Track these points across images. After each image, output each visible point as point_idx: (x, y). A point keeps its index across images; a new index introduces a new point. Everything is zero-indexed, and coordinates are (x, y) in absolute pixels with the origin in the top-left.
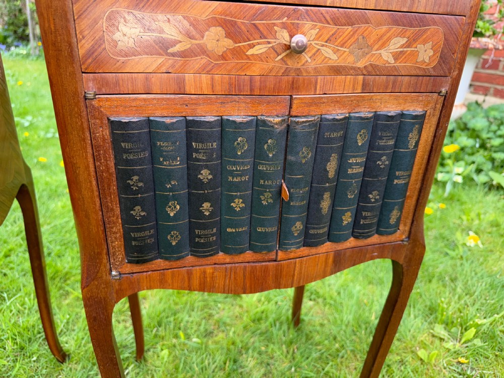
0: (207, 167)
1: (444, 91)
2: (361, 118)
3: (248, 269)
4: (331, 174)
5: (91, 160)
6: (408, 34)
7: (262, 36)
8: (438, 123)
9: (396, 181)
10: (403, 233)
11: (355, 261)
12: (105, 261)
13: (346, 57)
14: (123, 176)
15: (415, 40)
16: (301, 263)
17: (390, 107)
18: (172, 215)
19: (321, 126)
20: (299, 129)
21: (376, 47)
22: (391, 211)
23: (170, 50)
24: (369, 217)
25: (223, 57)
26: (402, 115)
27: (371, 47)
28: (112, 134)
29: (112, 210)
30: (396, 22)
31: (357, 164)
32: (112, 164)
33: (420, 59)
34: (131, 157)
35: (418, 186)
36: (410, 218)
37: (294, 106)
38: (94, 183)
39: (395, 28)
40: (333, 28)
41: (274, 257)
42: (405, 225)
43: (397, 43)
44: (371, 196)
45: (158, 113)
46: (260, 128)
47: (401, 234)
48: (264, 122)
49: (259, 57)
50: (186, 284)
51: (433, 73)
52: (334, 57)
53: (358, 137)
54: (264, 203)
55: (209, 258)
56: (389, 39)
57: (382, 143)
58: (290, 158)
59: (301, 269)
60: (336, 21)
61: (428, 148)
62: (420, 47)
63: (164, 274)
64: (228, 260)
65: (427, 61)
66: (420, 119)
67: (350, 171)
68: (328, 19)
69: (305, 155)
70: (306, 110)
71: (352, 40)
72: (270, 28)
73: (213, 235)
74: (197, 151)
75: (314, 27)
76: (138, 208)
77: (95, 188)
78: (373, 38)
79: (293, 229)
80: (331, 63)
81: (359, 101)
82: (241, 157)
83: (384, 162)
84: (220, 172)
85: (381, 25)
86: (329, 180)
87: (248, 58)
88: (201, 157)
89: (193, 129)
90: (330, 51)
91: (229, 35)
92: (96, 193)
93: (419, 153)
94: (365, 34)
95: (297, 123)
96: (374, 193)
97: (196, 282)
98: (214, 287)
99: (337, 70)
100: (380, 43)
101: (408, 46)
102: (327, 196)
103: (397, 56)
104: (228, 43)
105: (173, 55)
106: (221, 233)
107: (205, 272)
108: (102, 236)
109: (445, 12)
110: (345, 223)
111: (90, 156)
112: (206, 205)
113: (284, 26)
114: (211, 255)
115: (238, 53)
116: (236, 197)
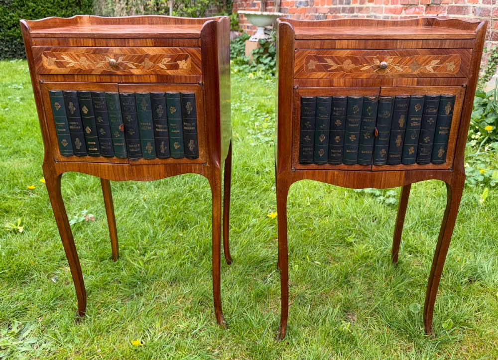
0: (339, 119)
1: (464, 85)
2: (417, 98)
3: (356, 174)
4: (401, 125)
5: (291, 114)
6: (440, 58)
7: (368, 63)
8: (464, 102)
9: (440, 132)
10: (449, 165)
11: (419, 178)
12: (290, 161)
13: (408, 70)
14: (303, 121)
15: (444, 61)
16: (385, 174)
17: (433, 92)
18: (321, 141)
19: (396, 101)
20: (384, 102)
21: (423, 64)
22: (439, 149)
23: (329, 69)
24: (425, 151)
25: (350, 71)
26: (441, 97)
27: (421, 65)
28: (302, 103)
29: (296, 137)
30: (433, 53)
31: (416, 121)
32: (299, 116)
33: (448, 69)
34: (308, 113)
35: (456, 137)
36: (453, 155)
37: (382, 92)
38: (291, 124)
39: (433, 56)
40: (400, 58)
41: (370, 169)
42: (449, 160)
43: (434, 63)
44: (425, 139)
45: (321, 95)
46: (365, 101)
47: (447, 165)
48: (367, 99)
49: (366, 71)
50: (324, 179)
51: (457, 76)
52: (402, 70)
53: (416, 107)
54: (366, 138)
55: (337, 166)
56: (430, 61)
57: (430, 111)
58: (379, 116)
59: (385, 178)
60: (401, 55)
61: (459, 115)
62: (447, 64)
63: (314, 172)
64: (346, 168)
65: (452, 70)
66: (452, 100)
67: (412, 125)
68: (398, 53)
69: (386, 114)
70: (387, 94)
71: (411, 62)
72: (371, 59)
73: (339, 153)
74: (335, 111)
75: (391, 58)
76: (307, 136)
77: (291, 126)
78: (421, 61)
79: (381, 152)
80: (400, 73)
81: (415, 90)
82: (356, 114)
83: (431, 121)
84: (345, 122)
85: (425, 55)
86: (400, 128)
87: (361, 71)
88: (337, 114)
89: (334, 101)
90: (399, 67)
91: (353, 63)
92: (291, 129)
93: (454, 118)
94: (417, 59)
95: (383, 99)
96: (427, 138)
97: (329, 178)
98: (338, 182)
99: (403, 76)
100: (425, 63)
101: (441, 64)
102: (399, 136)
103: (435, 69)
104: (352, 66)
105: (330, 71)
106: (343, 153)
107: (334, 173)
108: (291, 149)
109: (460, 47)
110: (410, 153)
111: (291, 112)
112: (337, 137)
113: (378, 58)
114: (338, 164)
115: (357, 70)
116: (352, 134)
